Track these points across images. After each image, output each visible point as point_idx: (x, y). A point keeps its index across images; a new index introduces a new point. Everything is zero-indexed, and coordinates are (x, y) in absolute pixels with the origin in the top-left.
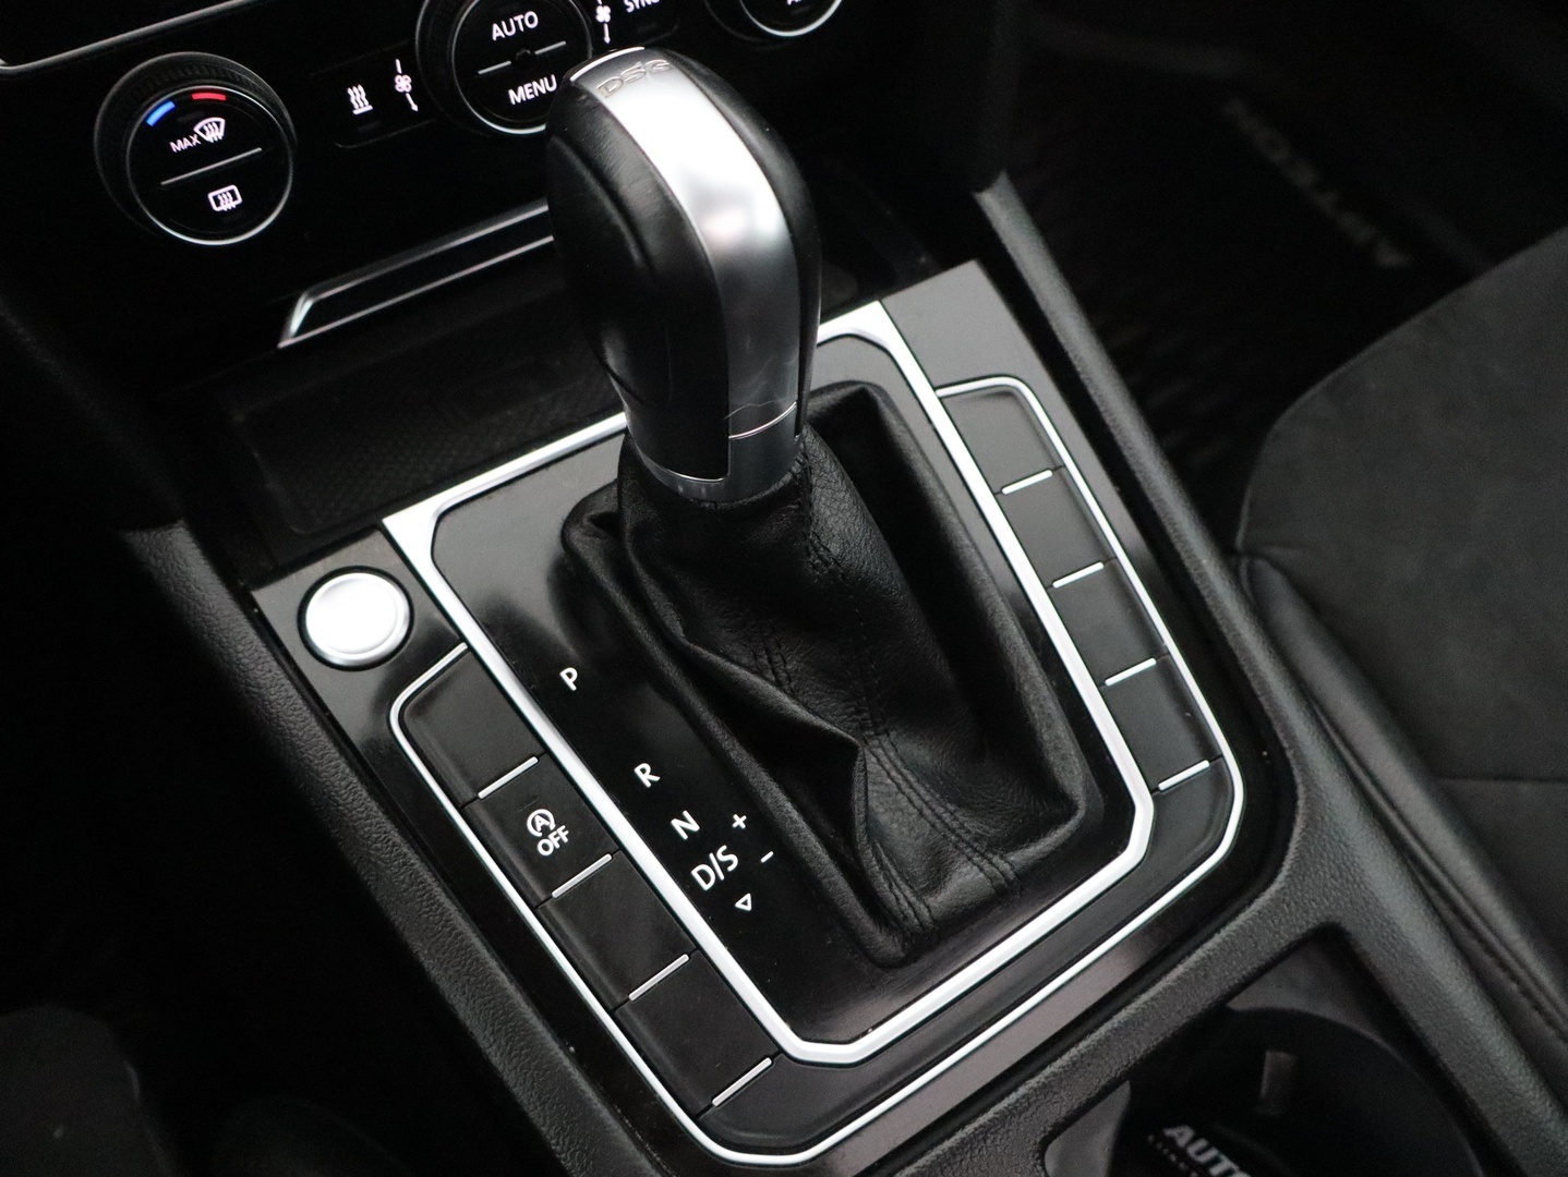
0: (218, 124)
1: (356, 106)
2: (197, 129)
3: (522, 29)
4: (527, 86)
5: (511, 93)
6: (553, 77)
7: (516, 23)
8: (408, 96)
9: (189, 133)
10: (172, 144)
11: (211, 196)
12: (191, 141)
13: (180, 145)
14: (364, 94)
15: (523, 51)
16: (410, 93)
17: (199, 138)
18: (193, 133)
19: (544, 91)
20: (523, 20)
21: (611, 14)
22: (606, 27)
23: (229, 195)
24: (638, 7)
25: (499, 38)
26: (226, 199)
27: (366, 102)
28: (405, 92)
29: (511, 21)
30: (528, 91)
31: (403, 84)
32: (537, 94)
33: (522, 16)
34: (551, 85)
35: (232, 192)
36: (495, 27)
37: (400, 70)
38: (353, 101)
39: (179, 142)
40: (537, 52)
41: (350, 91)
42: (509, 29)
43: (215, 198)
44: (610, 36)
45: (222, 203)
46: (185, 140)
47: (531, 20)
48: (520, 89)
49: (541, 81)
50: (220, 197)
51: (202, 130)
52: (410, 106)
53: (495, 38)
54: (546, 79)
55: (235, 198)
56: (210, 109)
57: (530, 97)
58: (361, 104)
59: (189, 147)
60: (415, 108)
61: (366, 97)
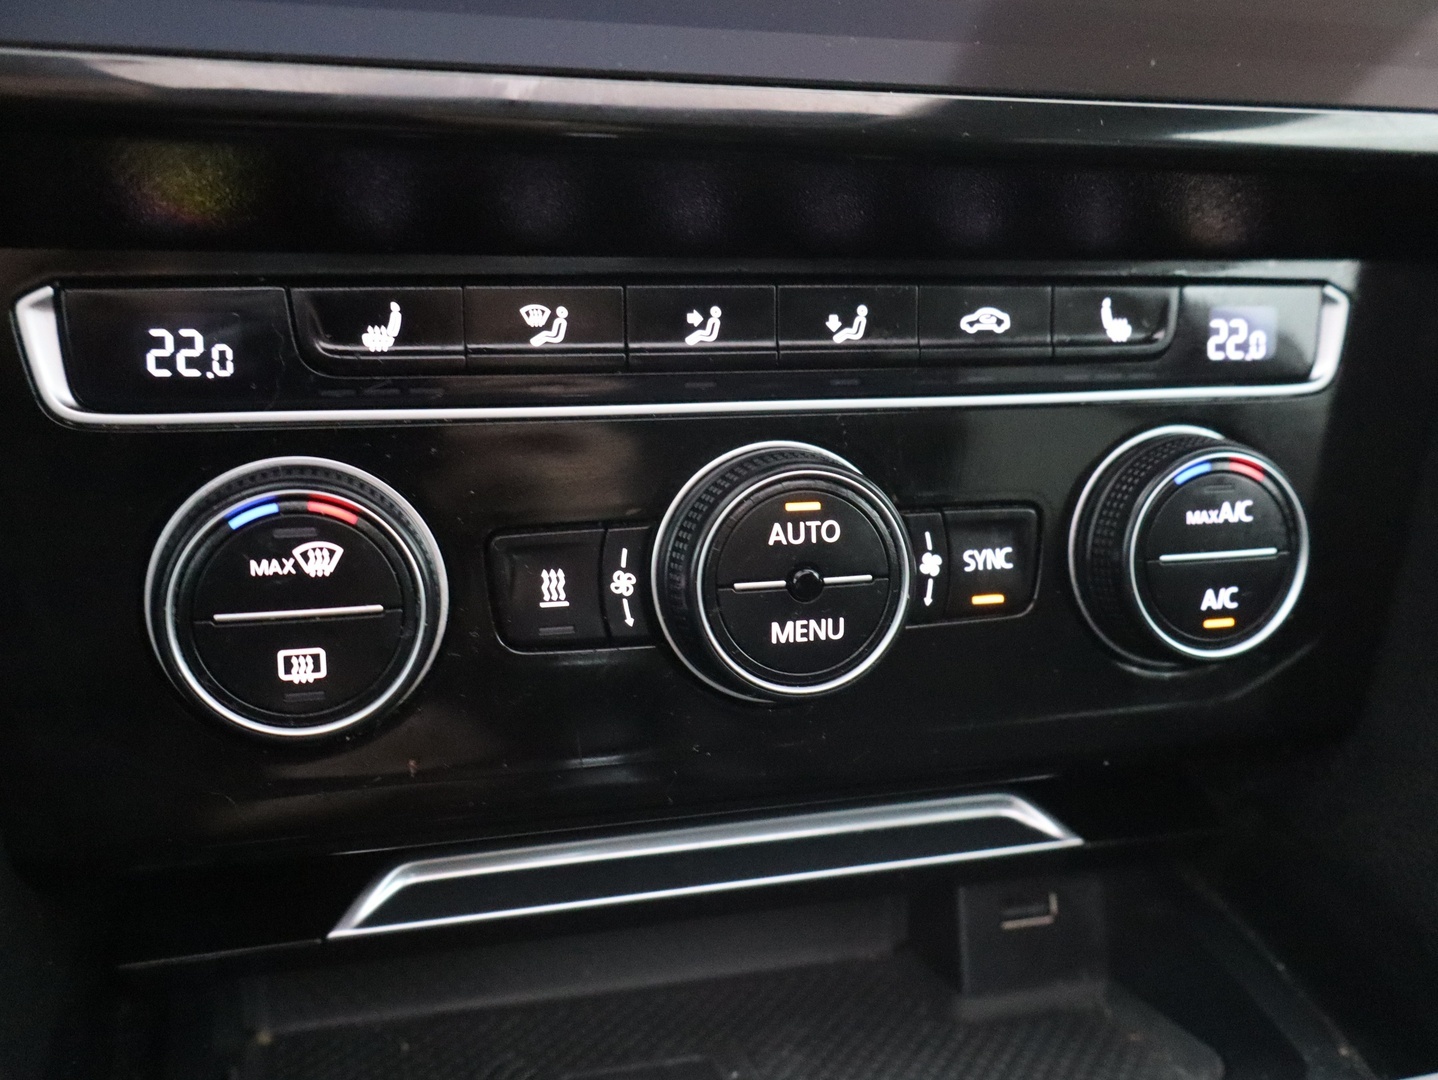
0: (332, 553)
1: (547, 597)
2: (297, 552)
3: (814, 540)
4: (799, 623)
5: (775, 626)
6: (842, 620)
7: (808, 529)
8: (625, 602)
9: (282, 552)
10: (253, 564)
11: (281, 655)
12: (282, 566)
13: (262, 568)
14: (563, 582)
15: (807, 571)
16: (629, 599)
17: (296, 565)
18: (289, 556)
19: (823, 637)
20: (819, 528)
21: (941, 567)
22: (930, 582)
23: (310, 660)
24: (981, 568)
25: (778, 543)
26: (302, 667)
27: (563, 596)
28: (621, 596)
29: (802, 524)
30: (800, 631)
31: (623, 583)
32: (812, 638)
33: (819, 523)
34: (836, 631)
35: (316, 658)
36: (777, 527)
37: (623, 564)
38: (544, 588)
39: (265, 562)
40: (827, 580)
41: (544, 574)
42: (796, 536)
43: (287, 660)
44: (933, 597)
45: (294, 670)
46: (275, 562)
47: (831, 531)
48: (790, 625)
49: (823, 621)
50: (294, 661)
51: (305, 555)
52: (624, 617)
53: (771, 543)
54: (830, 621)
55: (317, 669)
56: (328, 530)
57: (800, 639)
58: (555, 597)
59: (276, 574)
60: (630, 621)
61: (565, 588)
